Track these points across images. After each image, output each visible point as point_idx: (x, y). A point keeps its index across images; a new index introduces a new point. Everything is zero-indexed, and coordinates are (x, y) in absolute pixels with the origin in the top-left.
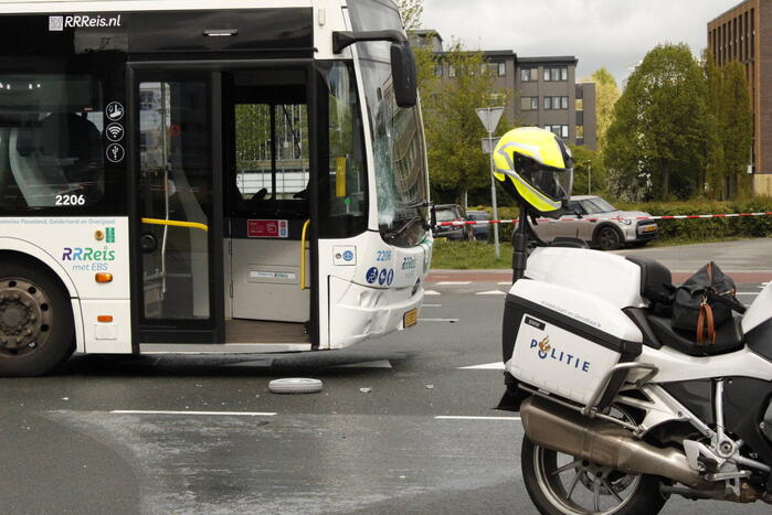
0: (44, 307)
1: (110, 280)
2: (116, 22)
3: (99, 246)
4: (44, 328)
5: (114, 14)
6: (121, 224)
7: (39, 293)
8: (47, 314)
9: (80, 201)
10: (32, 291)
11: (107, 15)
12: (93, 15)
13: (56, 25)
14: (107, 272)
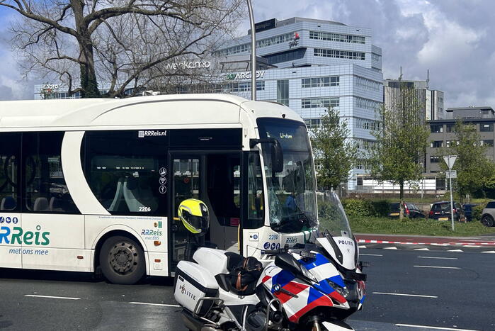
0: (135, 255)
1: (160, 244)
2: (164, 134)
3: (156, 229)
4: (135, 264)
5: (163, 130)
6: (164, 220)
7: (133, 249)
8: (136, 258)
9: (148, 210)
10: (131, 248)
11: (161, 131)
12: (155, 131)
13: (141, 135)
14: (159, 240)
